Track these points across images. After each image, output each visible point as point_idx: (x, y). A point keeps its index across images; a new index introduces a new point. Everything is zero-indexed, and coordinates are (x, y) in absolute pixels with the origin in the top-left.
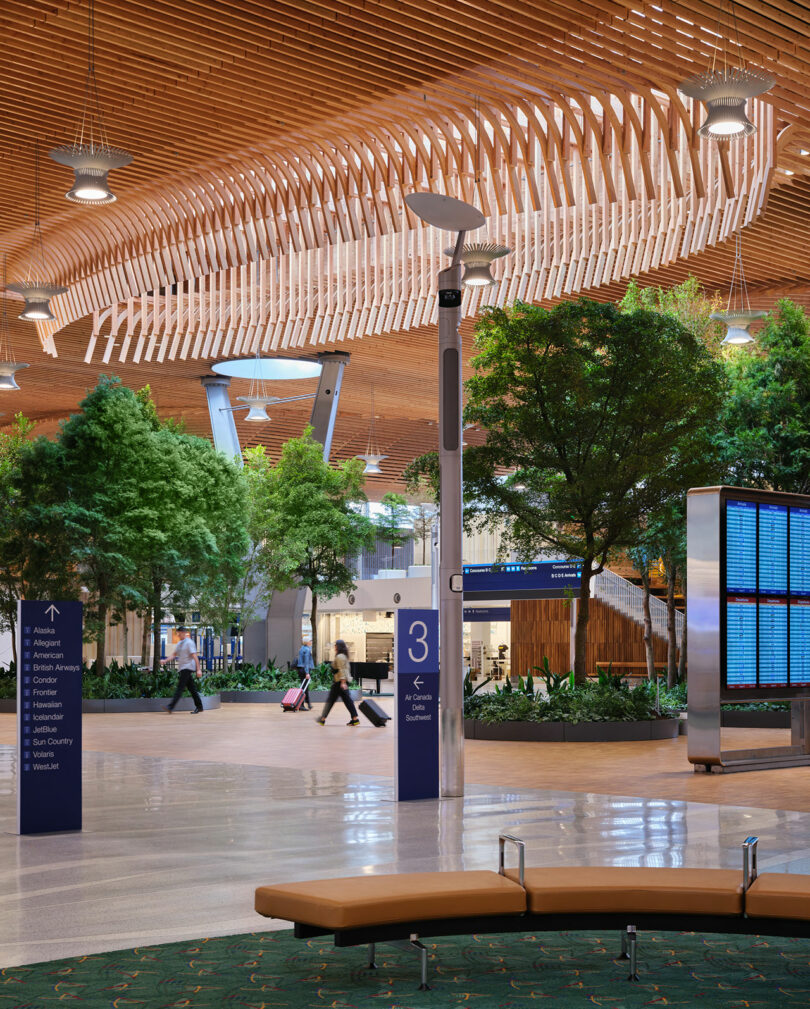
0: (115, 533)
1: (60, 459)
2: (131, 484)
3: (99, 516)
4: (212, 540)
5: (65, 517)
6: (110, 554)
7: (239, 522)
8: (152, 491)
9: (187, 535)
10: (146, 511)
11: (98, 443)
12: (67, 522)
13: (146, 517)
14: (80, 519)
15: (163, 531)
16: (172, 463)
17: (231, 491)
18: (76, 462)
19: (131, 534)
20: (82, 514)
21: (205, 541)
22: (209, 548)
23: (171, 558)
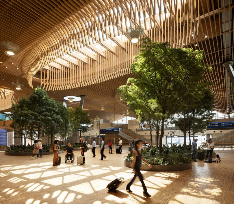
0: (40, 117)
1: (28, 102)
2: (44, 107)
3: (36, 114)
4: (62, 120)
5: (28, 113)
6: (38, 122)
7: (68, 118)
8: (49, 109)
9: (56, 119)
10: (47, 113)
11: (36, 98)
12: (28, 114)
13: (47, 114)
14: (32, 114)
15: (51, 117)
16: (53, 104)
17: (66, 112)
18: (31, 102)
19: (43, 118)
20: (32, 113)
21: (60, 120)
22: (61, 122)
23: (53, 123)
